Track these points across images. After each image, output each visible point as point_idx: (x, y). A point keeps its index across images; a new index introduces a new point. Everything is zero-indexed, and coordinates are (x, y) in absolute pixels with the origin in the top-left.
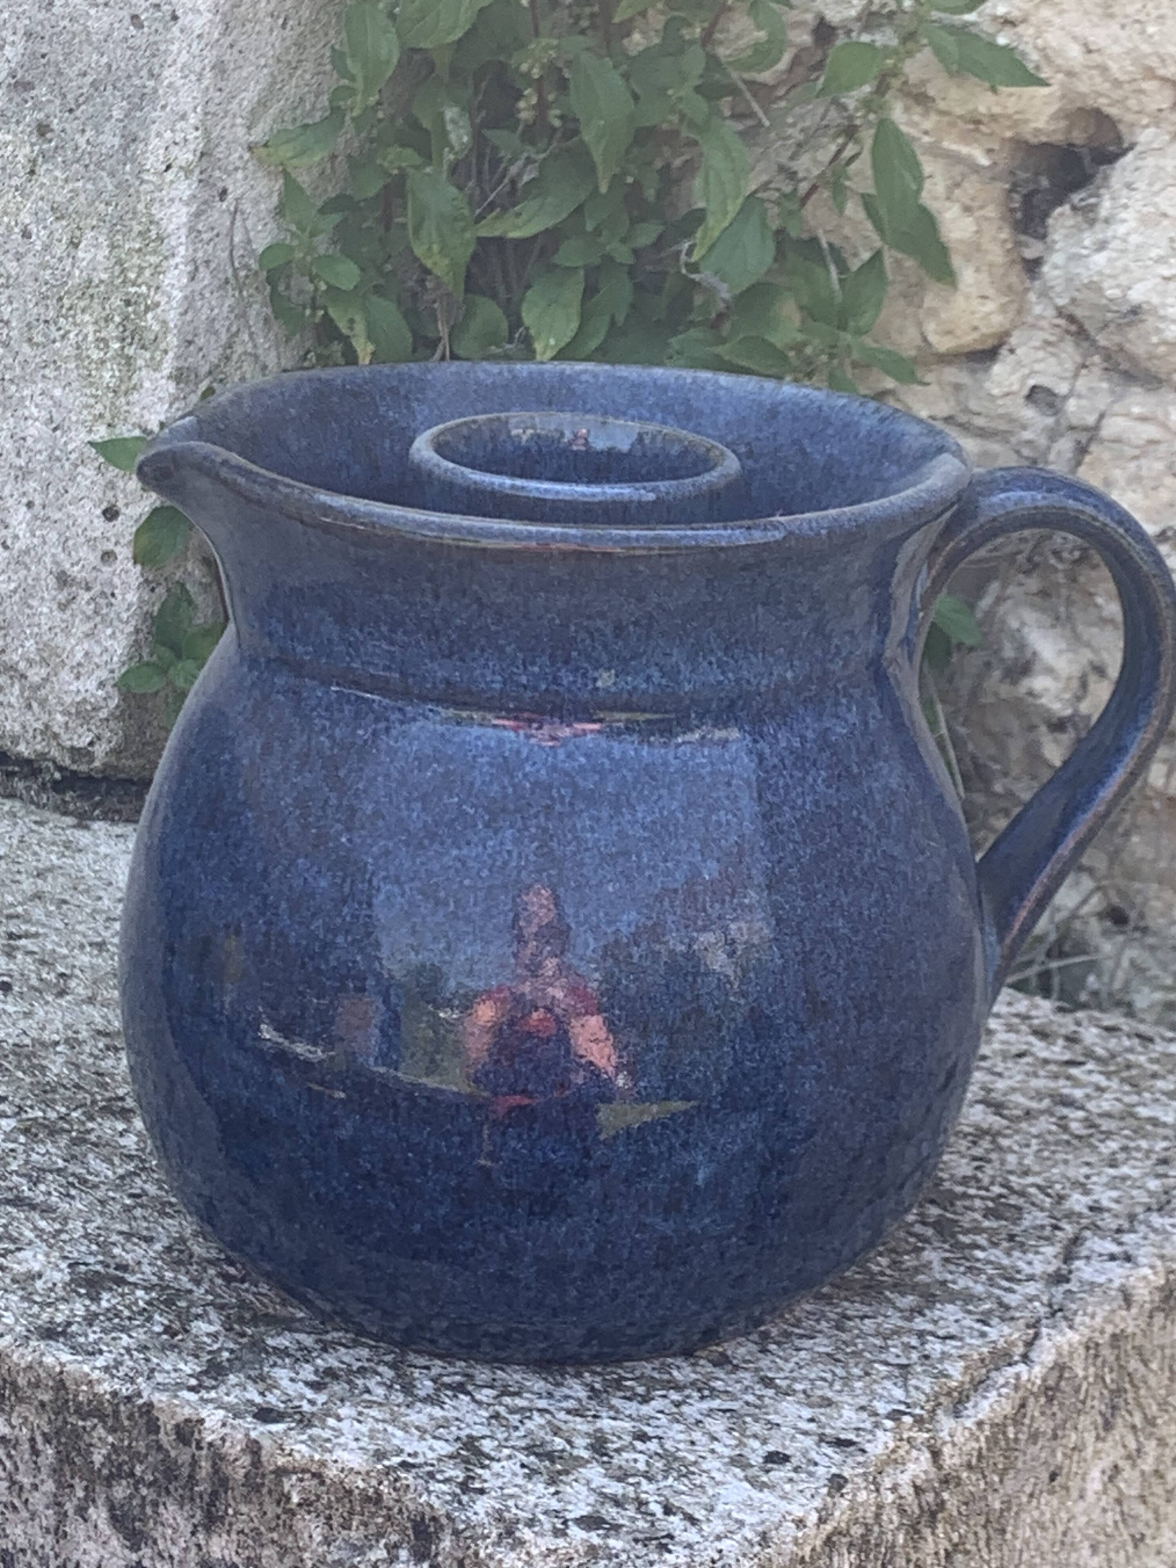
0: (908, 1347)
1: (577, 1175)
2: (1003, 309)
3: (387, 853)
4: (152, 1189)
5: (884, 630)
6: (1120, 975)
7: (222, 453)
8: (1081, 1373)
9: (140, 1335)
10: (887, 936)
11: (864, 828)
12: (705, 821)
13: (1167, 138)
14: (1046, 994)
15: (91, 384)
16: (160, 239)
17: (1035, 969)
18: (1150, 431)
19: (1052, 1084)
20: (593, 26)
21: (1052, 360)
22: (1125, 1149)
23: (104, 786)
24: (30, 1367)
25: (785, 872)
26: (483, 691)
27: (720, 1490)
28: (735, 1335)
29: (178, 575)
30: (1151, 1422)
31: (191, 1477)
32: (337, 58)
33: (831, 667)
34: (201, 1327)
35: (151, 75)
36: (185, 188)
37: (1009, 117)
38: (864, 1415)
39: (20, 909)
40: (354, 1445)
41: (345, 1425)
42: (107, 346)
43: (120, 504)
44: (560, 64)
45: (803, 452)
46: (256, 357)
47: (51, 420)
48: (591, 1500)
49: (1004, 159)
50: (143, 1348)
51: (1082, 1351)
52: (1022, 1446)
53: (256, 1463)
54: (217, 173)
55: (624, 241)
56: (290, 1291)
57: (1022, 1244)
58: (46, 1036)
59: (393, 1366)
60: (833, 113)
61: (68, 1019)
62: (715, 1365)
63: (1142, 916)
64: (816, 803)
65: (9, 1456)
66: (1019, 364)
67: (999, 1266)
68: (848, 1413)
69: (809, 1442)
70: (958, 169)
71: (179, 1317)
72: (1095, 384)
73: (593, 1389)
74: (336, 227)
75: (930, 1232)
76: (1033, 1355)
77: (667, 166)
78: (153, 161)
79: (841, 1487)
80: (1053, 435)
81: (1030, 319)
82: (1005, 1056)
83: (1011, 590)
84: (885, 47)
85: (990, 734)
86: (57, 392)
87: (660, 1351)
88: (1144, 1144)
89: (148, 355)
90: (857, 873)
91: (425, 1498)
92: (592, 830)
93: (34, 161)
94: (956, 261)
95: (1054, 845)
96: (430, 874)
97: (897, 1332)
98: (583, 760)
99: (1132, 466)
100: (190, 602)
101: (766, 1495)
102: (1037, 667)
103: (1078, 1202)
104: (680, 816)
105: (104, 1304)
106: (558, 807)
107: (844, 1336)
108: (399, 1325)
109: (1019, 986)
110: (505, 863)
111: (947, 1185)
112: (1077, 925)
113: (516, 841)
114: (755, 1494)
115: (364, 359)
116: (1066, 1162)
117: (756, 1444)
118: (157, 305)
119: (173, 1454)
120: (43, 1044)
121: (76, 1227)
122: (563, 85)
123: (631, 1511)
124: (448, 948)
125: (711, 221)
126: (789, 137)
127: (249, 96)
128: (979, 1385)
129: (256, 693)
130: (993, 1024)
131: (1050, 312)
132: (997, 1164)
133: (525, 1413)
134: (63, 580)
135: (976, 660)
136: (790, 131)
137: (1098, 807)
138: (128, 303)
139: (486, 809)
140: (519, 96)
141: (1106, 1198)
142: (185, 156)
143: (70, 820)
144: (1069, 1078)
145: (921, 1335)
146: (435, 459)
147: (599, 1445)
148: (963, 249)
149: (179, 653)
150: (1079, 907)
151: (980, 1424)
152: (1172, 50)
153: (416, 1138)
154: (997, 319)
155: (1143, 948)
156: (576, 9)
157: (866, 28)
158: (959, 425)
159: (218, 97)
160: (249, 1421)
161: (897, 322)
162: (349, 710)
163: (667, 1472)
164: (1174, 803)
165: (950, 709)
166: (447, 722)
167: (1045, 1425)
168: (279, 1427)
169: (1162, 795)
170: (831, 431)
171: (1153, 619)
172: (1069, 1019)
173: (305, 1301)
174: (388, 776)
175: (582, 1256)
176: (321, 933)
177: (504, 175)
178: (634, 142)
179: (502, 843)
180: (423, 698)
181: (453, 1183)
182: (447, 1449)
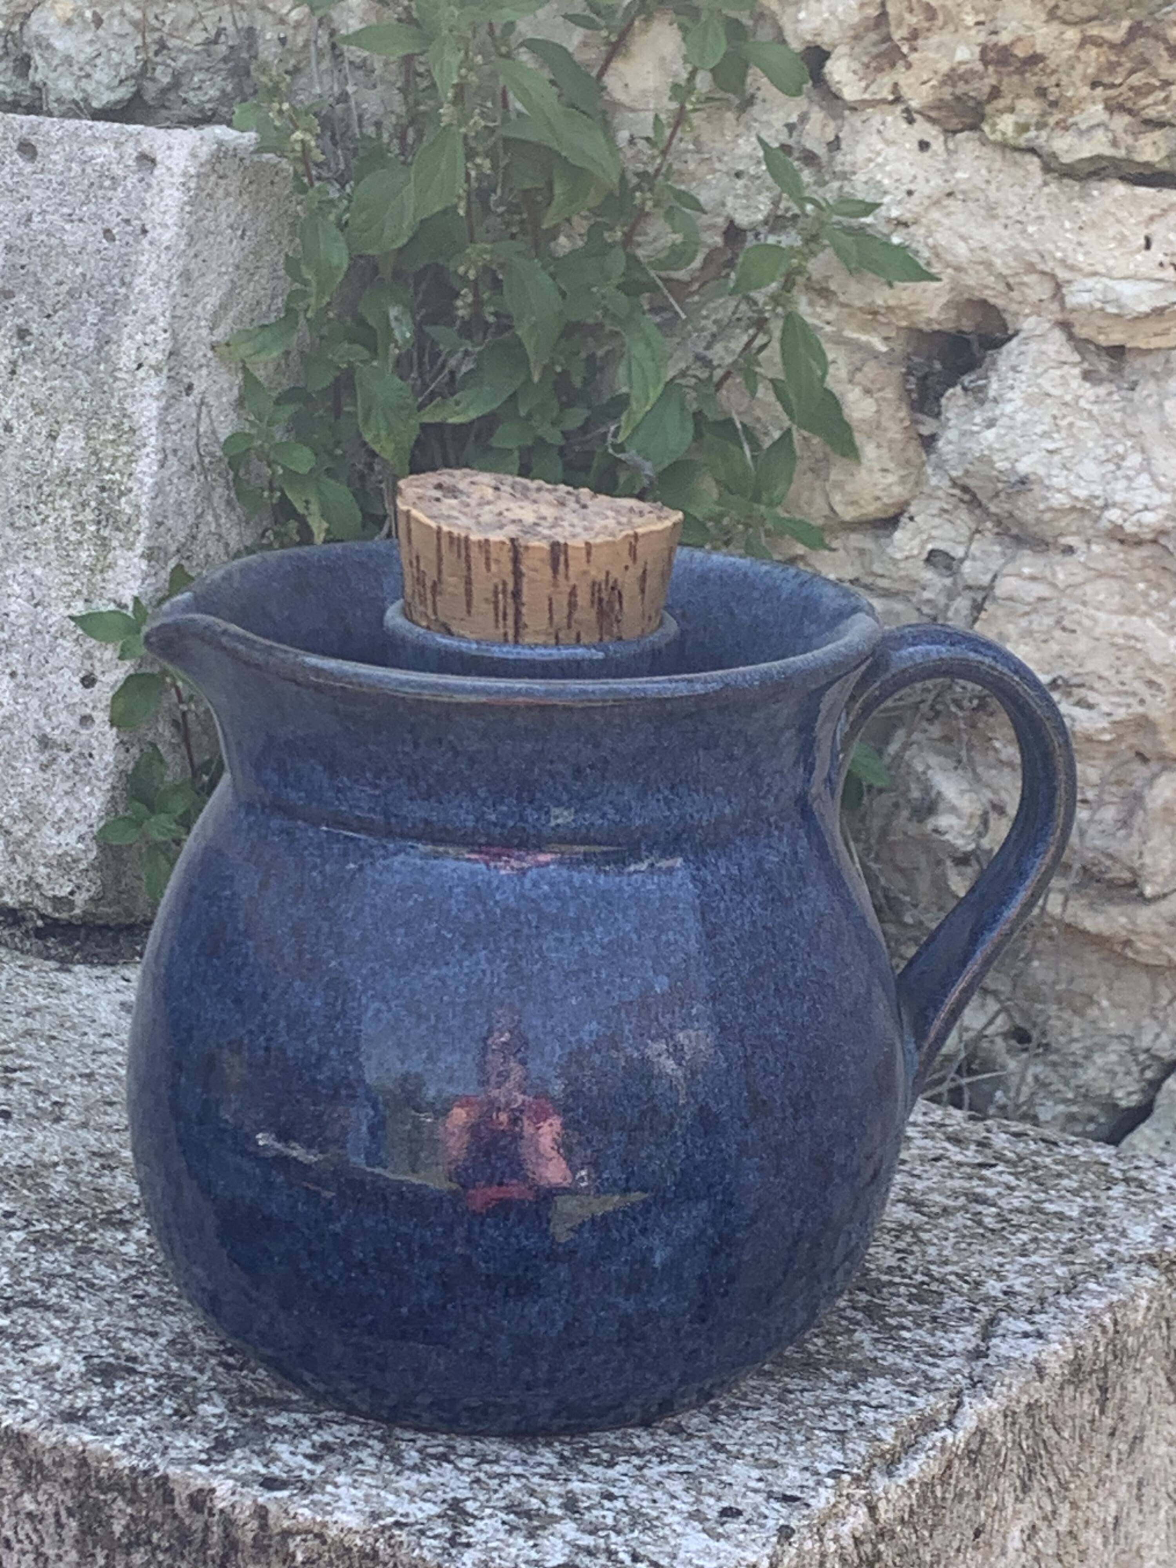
0: (844, 1416)
1: (548, 1259)
2: (903, 480)
3: (373, 973)
4: (153, 1291)
5: (810, 769)
6: (1026, 1090)
7: (222, 624)
8: (1000, 1439)
9: (153, 1417)
10: (818, 1042)
11: (796, 945)
12: (656, 939)
13: (1047, 325)
14: (959, 1106)
15: (70, 563)
16: (133, 430)
17: (946, 1086)
18: (1040, 590)
19: (966, 1184)
20: (523, 231)
21: (948, 526)
22: (1035, 1240)
23: (83, 931)
24: (54, 1448)
25: (728, 986)
26: (457, 829)
27: (682, 1541)
28: (687, 1408)
29: (150, 736)
30: (1064, 1486)
31: (204, 1542)
32: (292, 266)
33: (764, 803)
34: (206, 1409)
35: (123, 283)
36: (155, 385)
37: (903, 308)
38: (807, 1475)
39: (13, 1046)
40: (351, 1508)
41: (342, 1491)
42: (83, 528)
43: (97, 673)
44: (494, 267)
45: (731, 613)
46: (221, 536)
47: (33, 597)
48: (567, 1551)
49: (899, 347)
50: (156, 1429)
51: (1000, 1418)
52: (948, 1504)
53: (264, 1526)
54: (184, 370)
55: (554, 423)
56: (287, 1375)
57: (944, 1325)
58: (46, 1158)
59: (381, 1440)
60: (743, 307)
61: (66, 1143)
62: (671, 1434)
63: (1044, 1034)
64: (754, 923)
65: (36, 1530)
66: (918, 530)
67: (923, 1345)
68: (792, 1473)
69: (759, 1498)
70: (859, 356)
71: (187, 1401)
72: (989, 548)
73: (562, 1457)
74: (291, 417)
75: (860, 1316)
76: (957, 1422)
77: (593, 355)
78: (126, 361)
79: (788, 1537)
80: (951, 594)
81: (926, 489)
82: (923, 1160)
83: (916, 736)
84: (790, 248)
85: (901, 871)
86: (38, 572)
87: (621, 1422)
88: (1051, 1236)
89: (122, 536)
90: (791, 985)
91: (417, 1552)
92: (556, 949)
93: (14, 363)
94: (859, 438)
95: (964, 963)
96: (413, 992)
97: (834, 1403)
98: (546, 888)
99: (1024, 623)
100: (162, 761)
101: (722, 1544)
102: (942, 806)
103: (993, 1287)
104: (634, 937)
105: (118, 1391)
106: (526, 930)
107: (786, 1407)
108: (388, 1402)
109: (933, 1099)
110: (480, 981)
111: (874, 1274)
112: (985, 1044)
113: (490, 961)
114: (712, 1543)
115: (319, 537)
116: (981, 1252)
117: (711, 1501)
118: (130, 490)
119: (187, 1521)
120: (45, 1166)
121: (88, 1324)
122: (497, 285)
123: (602, 1559)
124: (430, 1058)
125: (634, 405)
126: (703, 329)
127: (212, 302)
128: (909, 1448)
129: (253, 835)
130: (910, 1132)
131: (946, 483)
132: (918, 1255)
133: (503, 1478)
134: (45, 743)
135: (886, 800)
136: (703, 322)
137: (1002, 927)
138: (103, 489)
139: (462, 934)
140: (457, 295)
141: (1018, 1283)
142: (154, 356)
143: (52, 964)
144: (981, 1178)
145: (856, 1405)
146: (408, 625)
147: (571, 1505)
148: (865, 427)
149: (152, 808)
150: (985, 1028)
151: (911, 1482)
152: (1050, 246)
153: (403, 1229)
154: (897, 490)
155: (1046, 1064)
156: (507, 217)
157: (772, 231)
158: (866, 587)
159: (184, 302)
160: (256, 1490)
161: (806, 494)
162: (337, 848)
163: (633, 1525)
164: (1071, 930)
165: (861, 846)
166: (425, 856)
167: (969, 1486)
168: (285, 1494)
169: (1059, 922)
170: (756, 595)
171: (1047, 756)
172: (980, 1126)
173: (299, 1383)
174: (374, 906)
175: (553, 1334)
176: (316, 1047)
177: (443, 366)
178: (562, 335)
179: (478, 963)
180: (404, 836)
181: (437, 1269)
182: (435, 1510)
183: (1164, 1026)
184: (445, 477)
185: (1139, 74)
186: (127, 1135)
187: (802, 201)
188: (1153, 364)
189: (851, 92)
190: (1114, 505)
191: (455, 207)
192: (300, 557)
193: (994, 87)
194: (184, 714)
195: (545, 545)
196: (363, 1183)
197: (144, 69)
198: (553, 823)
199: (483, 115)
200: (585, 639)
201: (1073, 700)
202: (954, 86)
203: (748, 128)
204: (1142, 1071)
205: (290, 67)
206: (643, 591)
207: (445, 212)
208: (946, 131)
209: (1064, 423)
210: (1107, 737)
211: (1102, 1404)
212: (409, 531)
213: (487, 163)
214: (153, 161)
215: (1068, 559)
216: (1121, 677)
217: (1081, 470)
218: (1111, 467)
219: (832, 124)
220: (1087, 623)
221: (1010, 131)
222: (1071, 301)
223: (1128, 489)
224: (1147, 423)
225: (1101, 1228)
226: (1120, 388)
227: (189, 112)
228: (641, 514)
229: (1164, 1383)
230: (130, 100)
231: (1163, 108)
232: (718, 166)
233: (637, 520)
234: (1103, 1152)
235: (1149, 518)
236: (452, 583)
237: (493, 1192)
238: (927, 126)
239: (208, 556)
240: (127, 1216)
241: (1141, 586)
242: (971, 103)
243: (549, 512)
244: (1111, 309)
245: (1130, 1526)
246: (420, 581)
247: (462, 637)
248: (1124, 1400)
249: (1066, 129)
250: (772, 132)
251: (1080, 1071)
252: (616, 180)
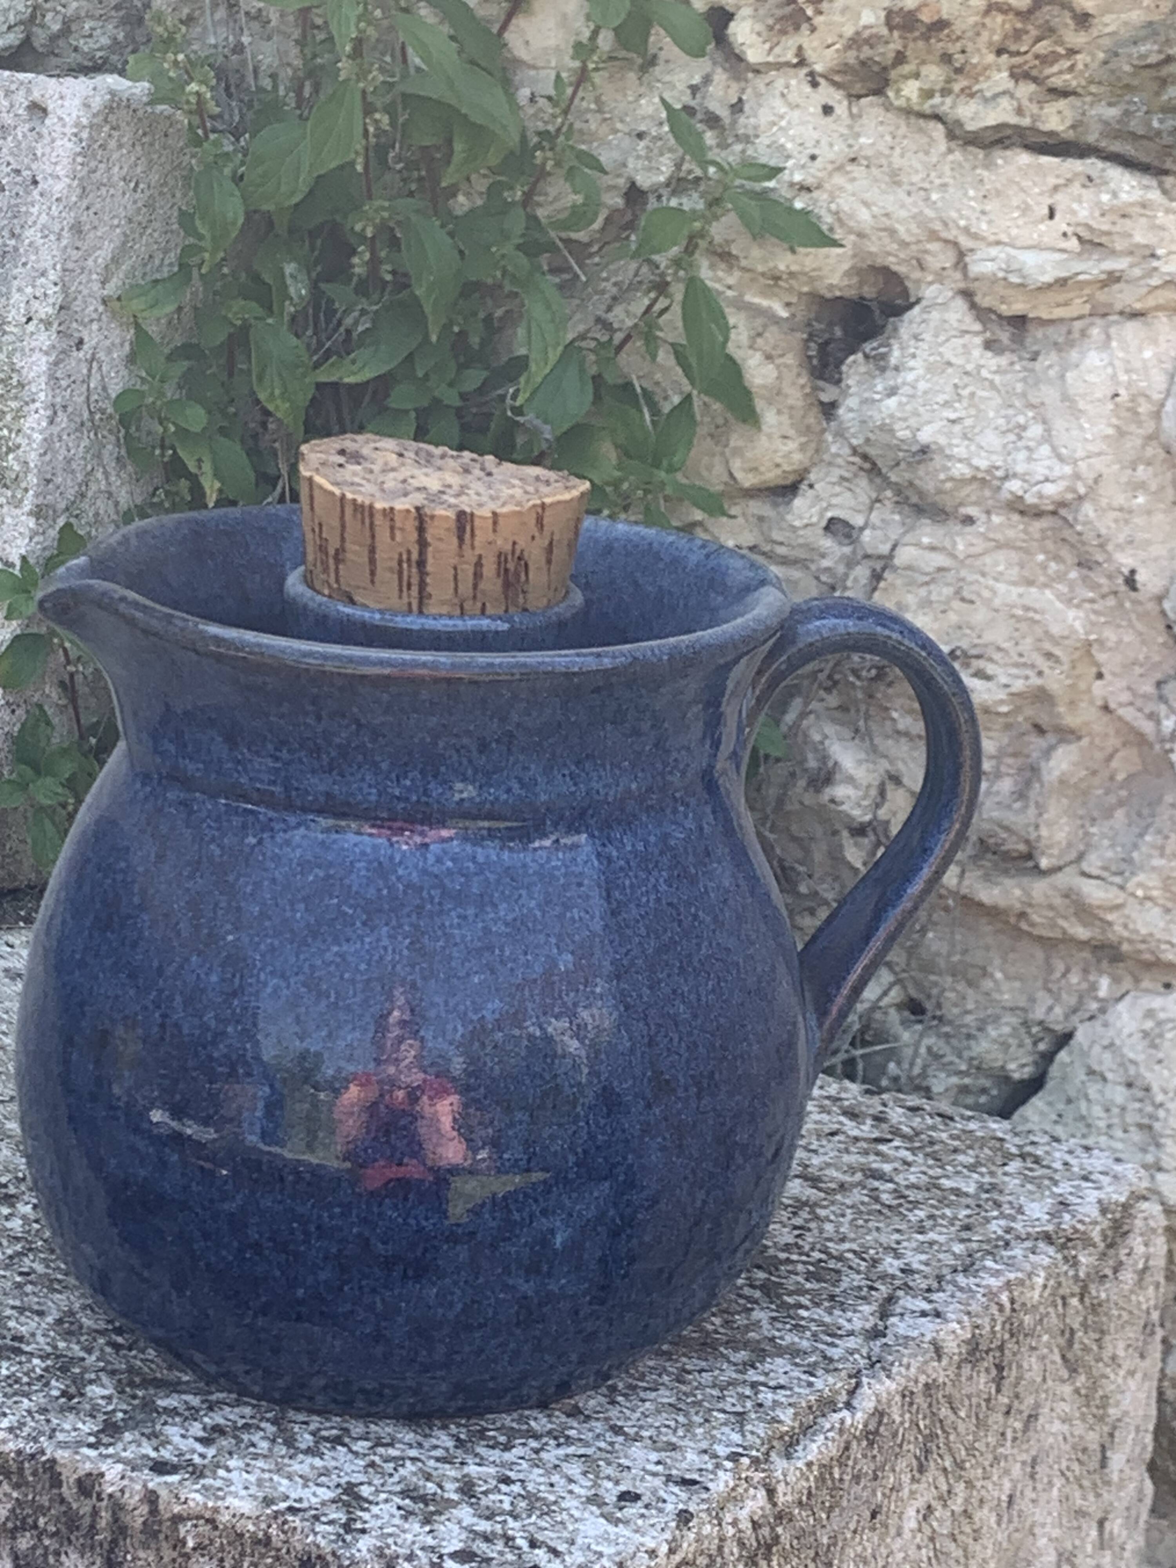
0: (743, 1397)
1: (447, 1240)
2: (803, 448)
3: (272, 949)
4: (40, 1268)
5: (716, 744)
6: (919, 1062)
7: (121, 591)
8: (898, 1419)
9: (39, 1399)
10: (722, 1020)
11: (701, 923)
12: (561, 917)
13: (950, 294)
14: (852, 1078)
16: (21, 385)
17: (842, 1056)
18: (939, 560)
19: (862, 1160)
20: (422, 189)
21: (848, 494)
22: (931, 1217)
25: (632, 964)
26: (359, 803)
27: (580, 1526)
28: (584, 1389)
29: (37, 698)
30: (959, 1465)
31: (92, 1526)
32: (186, 221)
33: (669, 778)
34: (93, 1391)
35: (13, 235)
36: (45, 339)
37: (806, 274)
38: (706, 1457)
40: (243, 1493)
41: (234, 1475)
44: (392, 224)
45: (636, 583)
46: (110, 495)
48: (464, 1536)
49: (801, 312)
50: (43, 1411)
51: (898, 1398)
52: (846, 1485)
53: (154, 1511)
54: (74, 325)
55: (451, 385)
56: (178, 1356)
57: (842, 1304)
59: (275, 1422)
60: (645, 269)
62: (569, 1415)
63: (939, 1006)
64: (658, 900)
66: (818, 498)
67: (821, 1323)
68: (691, 1456)
69: (658, 1482)
70: (759, 322)
71: (75, 1382)
72: (888, 516)
73: (458, 1440)
74: (184, 375)
75: (757, 1294)
76: (855, 1403)
77: (491, 315)
78: (15, 315)
79: (688, 1521)
80: (850, 563)
81: (826, 457)
82: (819, 1134)
83: (814, 705)
84: (694, 211)
85: (794, 839)
87: (518, 1403)
88: (948, 1212)
89: (9, 493)
90: (696, 963)
91: (311, 1538)
92: (459, 926)
94: (759, 405)
95: (867, 938)
96: (313, 969)
97: (732, 1383)
98: (450, 864)
99: (923, 592)
100: (48, 723)
101: (621, 1529)
102: (838, 776)
103: (891, 1265)
104: (538, 914)
105: (4, 1372)
106: (428, 907)
107: (684, 1388)
108: (282, 1384)
109: (829, 1071)
110: (381, 958)
111: (771, 1252)
112: (878, 1015)
113: (392, 938)
114: (611, 1529)
115: (211, 499)
116: (878, 1229)
117: (609, 1485)
118: (18, 447)
119: (75, 1506)
122: (394, 243)
123: (500, 1545)
124: (330, 1035)
125: (533, 367)
126: (603, 292)
127: (104, 254)
128: (807, 1430)
129: (150, 806)
130: (809, 1106)
131: (847, 451)
132: (816, 1232)
133: (398, 1462)
135: (781, 771)
136: (604, 284)
137: (906, 904)
139: (363, 909)
140: (354, 252)
141: (916, 1260)
142: (44, 310)
144: (878, 1154)
145: (754, 1385)
146: (309, 593)
147: (467, 1489)
148: (763, 392)
149: (38, 772)
150: (880, 999)
151: (809, 1465)
152: (954, 214)
153: (300, 1210)
154: (797, 457)
155: (939, 1036)
156: (405, 174)
157: (674, 193)
158: (764, 554)
159: (75, 255)
160: (146, 1474)
161: (706, 460)
162: (236, 821)
163: (530, 1511)
164: (968, 902)
165: (758, 815)
166: (327, 830)
167: (867, 1467)
168: (174, 1478)
169: (955, 894)
170: (661, 565)
171: (953, 733)
172: (875, 1100)
173: (190, 1365)
174: (274, 881)
175: (451, 1315)
176: (213, 1024)
177: (339, 323)
178: (462, 295)
179: (379, 940)
180: (304, 810)
181: (334, 1250)
182: (329, 1495)
183: (1057, 999)
184: (348, 442)
185: (1044, 43)
186: (14, 1107)
187: (704, 164)
188: (1056, 334)
189: (754, 55)
190: (1015, 475)
191: (352, 164)
192: (197, 522)
193: (899, 52)
194: (72, 675)
195: (451, 514)
196: (259, 1163)
197: (33, 17)
198: (457, 797)
199: (382, 70)
200: (489, 611)
201: (971, 671)
202: (859, 49)
203: (651, 88)
204: (1035, 1044)
205: (184, 17)
206: (549, 562)
207: (341, 167)
208: (849, 96)
209: (965, 393)
210: (1004, 709)
211: (999, 1381)
212: (312, 497)
213: (385, 119)
214: (45, 111)
215: (968, 529)
216: (1020, 648)
217: (983, 441)
218: (1012, 437)
219: (735, 86)
220: (986, 594)
221: (914, 97)
222: (975, 269)
223: (1030, 459)
224: (1049, 394)
225: (998, 1205)
226: (1021, 359)
227: (80, 58)
228: (548, 483)
229: (1057, 1358)
230: (20, 46)
231: (1068, 77)
232: (619, 126)
233: (544, 489)
234: (997, 1126)
235: (1050, 489)
236: (356, 553)
237: (394, 1172)
238: (832, 90)
239: (97, 514)
240: (12, 1190)
241: (1041, 557)
242: (876, 68)
243: (455, 480)
244: (1014, 279)
245: (1023, 1504)
246: (322, 548)
247: (365, 607)
248: (1019, 1378)
249: (972, 95)
250: (675, 93)
251: (972, 1043)
252: (517, 139)
